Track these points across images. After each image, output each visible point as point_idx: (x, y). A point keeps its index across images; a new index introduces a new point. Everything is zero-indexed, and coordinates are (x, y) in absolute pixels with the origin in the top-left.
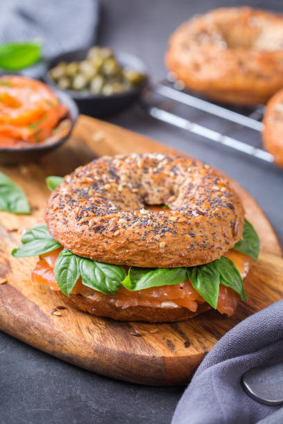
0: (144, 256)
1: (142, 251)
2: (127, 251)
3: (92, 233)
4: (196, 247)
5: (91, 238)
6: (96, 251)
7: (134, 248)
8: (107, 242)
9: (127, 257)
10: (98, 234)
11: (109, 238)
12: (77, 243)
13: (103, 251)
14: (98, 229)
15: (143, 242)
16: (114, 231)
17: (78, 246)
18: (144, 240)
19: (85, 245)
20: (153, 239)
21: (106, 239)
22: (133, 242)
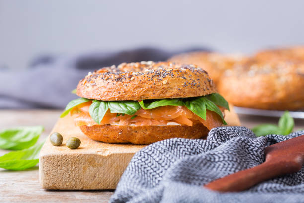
0: (153, 90)
1: (151, 87)
2: (141, 89)
3: (115, 82)
5: (115, 85)
6: (119, 93)
7: (146, 86)
8: (126, 86)
9: (142, 93)
10: (119, 82)
11: (127, 82)
12: (104, 92)
13: (125, 92)
14: (119, 79)
15: (152, 81)
16: (130, 78)
17: (106, 94)
18: (152, 80)
19: (111, 91)
20: (158, 79)
21: (125, 84)
22: (145, 82)
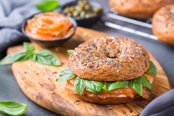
0: (111, 77)
1: (109, 74)
2: (104, 75)
3: (89, 69)
4: (131, 71)
5: (89, 71)
6: (91, 76)
7: (106, 74)
8: (95, 72)
9: (104, 78)
10: (91, 69)
11: (96, 70)
12: (83, 74)
13: (94, 76)
14: (91, 67)
16: (97, 67)
17: (83, 75)
18: (110, 70)
19: (86, 74)
20: (114, 69)
21: (94, 71)
22: (106, 71)
